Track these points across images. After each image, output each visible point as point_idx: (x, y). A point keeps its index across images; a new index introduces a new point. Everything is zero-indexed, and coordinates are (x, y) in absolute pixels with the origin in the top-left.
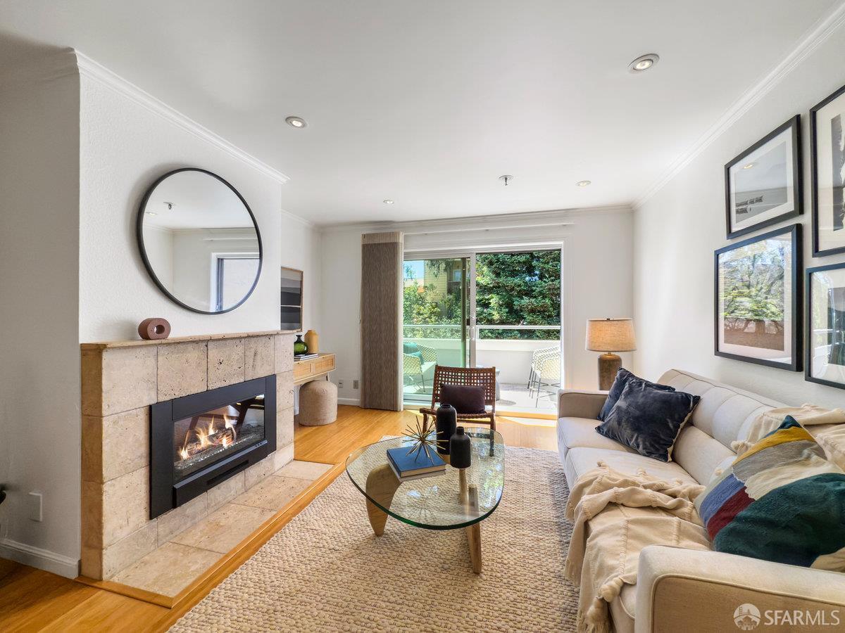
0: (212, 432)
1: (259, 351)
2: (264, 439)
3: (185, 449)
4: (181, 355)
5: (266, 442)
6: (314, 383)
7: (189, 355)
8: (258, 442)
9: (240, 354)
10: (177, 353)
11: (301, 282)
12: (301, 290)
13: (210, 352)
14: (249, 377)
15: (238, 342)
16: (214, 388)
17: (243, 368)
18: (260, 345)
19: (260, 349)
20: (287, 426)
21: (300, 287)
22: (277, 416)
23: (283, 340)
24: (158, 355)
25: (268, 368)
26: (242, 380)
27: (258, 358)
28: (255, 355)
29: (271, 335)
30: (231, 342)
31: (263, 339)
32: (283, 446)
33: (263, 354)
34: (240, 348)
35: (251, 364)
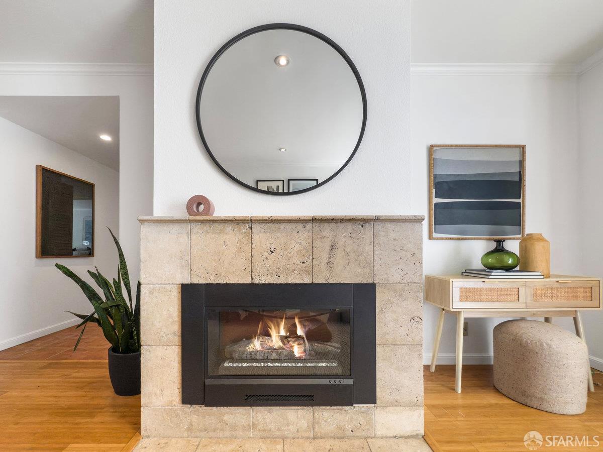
0: (283, 333)
1: (341, 243)
2: (349, 377)
3: (258, 339)
4: (217, 236)
5: (350, 382)
6: (522, 324)
7: (226, 236)
8: (336, 376)
9: (304, 243)
10: (213, 233)
11: (522, 163)
12: (521, 175)
13: (256, 237)
14: (320, 280)
15: (300, 226)
16: (262, 282)
17: (309, 263)
18: (342, 235)
19: (341, 240)
20: (405, 374)
21: (517, 170)
22: (379, 350)
23: (393, 231)
24: (190, 233)
25: (360, 271)
26: (307, 280)
27: (339, 254)
28: (332, 247)
29: (364, 221)
30: (289, 226)
31: (349, 227)
32: (396, 404)
33: (349, 249)
34: (303, 236)
35: (325, 260)
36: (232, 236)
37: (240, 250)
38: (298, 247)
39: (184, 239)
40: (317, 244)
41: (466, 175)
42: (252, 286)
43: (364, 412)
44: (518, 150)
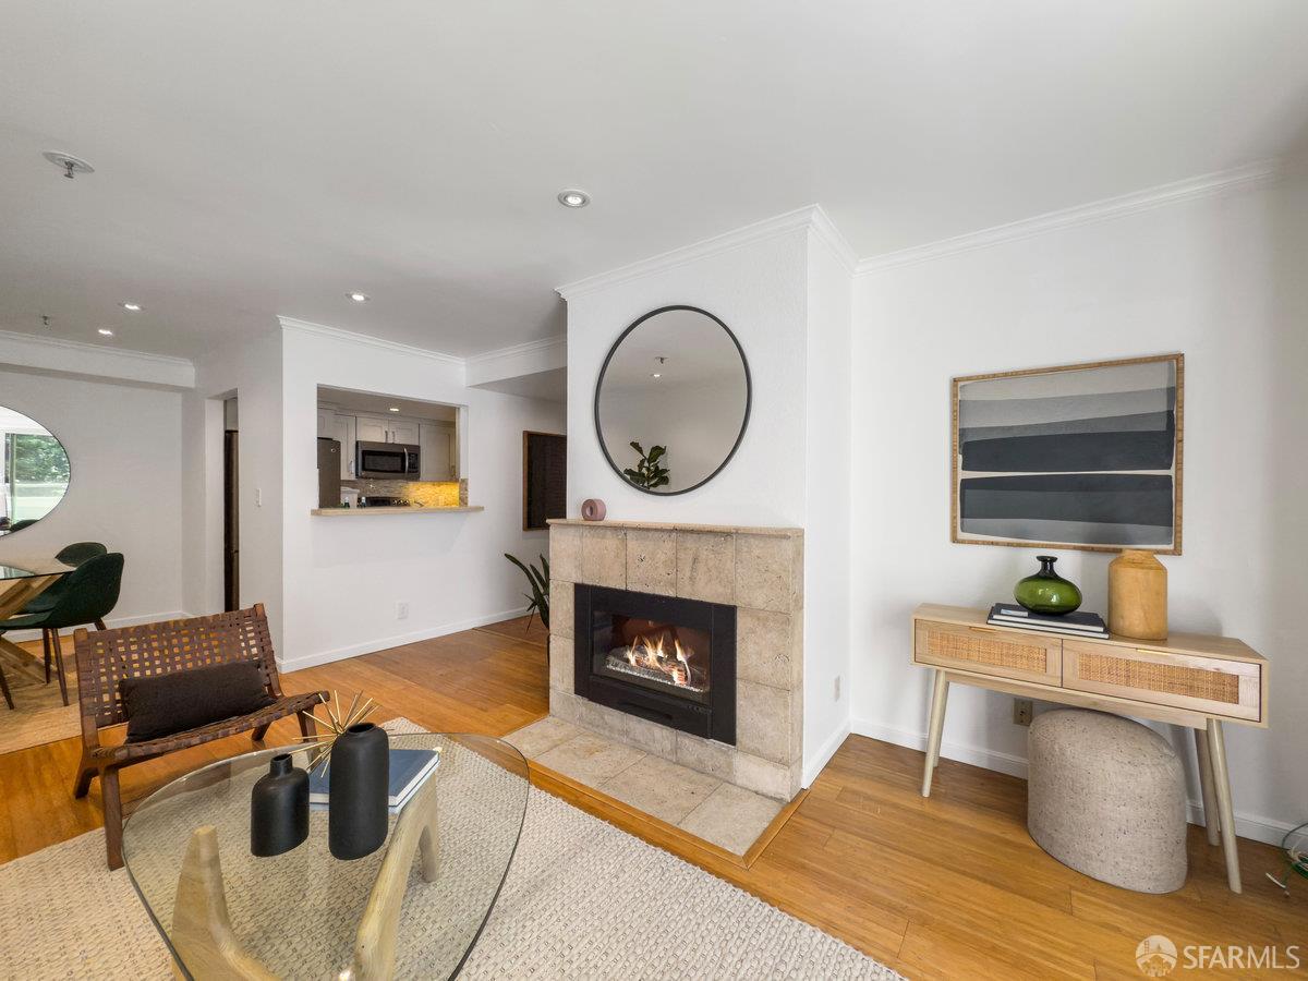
1: (703, 557)
5: (707, 712)
7: (607, 542)
9: (669, 554)
11: (1174, 394)
12: (1173, 418)
13: (629, 544)
14: (684, 595)
15: (666, 536)
16: (634, 590)
17: (673, 576)
18: (705, 548)
19: (704, 554)
20: (768, 721)
21: (1162, 407)
22: (740, 685)
23: (757, 548)
24: (582, 537)
25: (721, 590)
26: (671, 593)
27: (701, 568)
28: (695, 560)
29: (726, 534)
30: (657, 534)
31: (712, 540)
32: (757, 753)
33: (711, 564)
34: (667, 547)
35: (688, 574)
36: (611, 542)
37: (617, 556)
38: (663, 557)
39: (577, 542)
40: (682, 555)
41: (1026, 427)
42: (626, 593)
43: (725, 752)
44: (1165, 365)
